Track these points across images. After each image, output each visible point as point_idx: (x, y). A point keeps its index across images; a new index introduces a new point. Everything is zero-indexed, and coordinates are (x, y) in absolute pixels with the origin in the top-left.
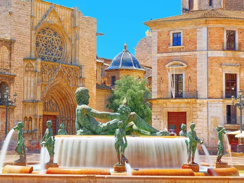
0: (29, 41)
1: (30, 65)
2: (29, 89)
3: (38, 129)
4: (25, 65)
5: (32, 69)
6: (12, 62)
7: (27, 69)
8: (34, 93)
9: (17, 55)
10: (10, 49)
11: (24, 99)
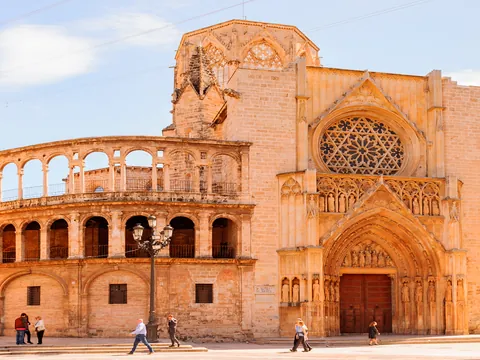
0: (293, 141)
1: (291, 184)
2: (292, 227)
3: (310, 299)
4: (281, 184)
5: (297, 190)
6: (244, 181)
7: (286, 191)
8: (302, 234)
9: (257, 168)
10: (239, 159)
11: (280, 245)
